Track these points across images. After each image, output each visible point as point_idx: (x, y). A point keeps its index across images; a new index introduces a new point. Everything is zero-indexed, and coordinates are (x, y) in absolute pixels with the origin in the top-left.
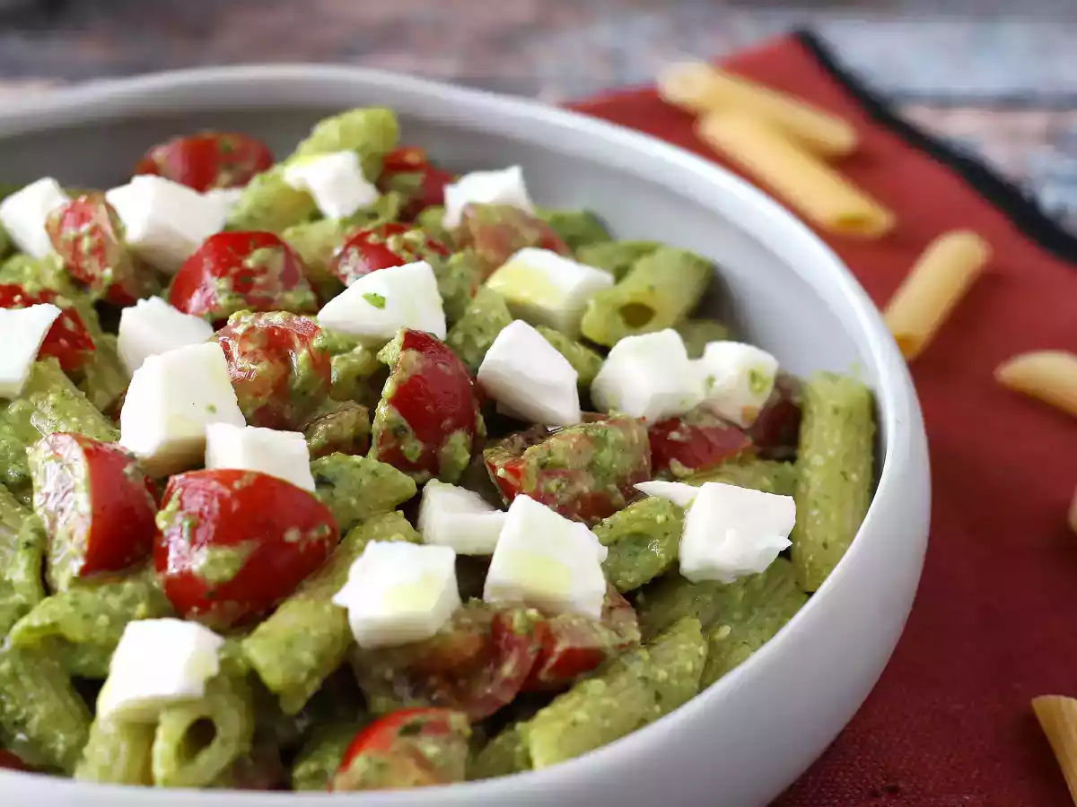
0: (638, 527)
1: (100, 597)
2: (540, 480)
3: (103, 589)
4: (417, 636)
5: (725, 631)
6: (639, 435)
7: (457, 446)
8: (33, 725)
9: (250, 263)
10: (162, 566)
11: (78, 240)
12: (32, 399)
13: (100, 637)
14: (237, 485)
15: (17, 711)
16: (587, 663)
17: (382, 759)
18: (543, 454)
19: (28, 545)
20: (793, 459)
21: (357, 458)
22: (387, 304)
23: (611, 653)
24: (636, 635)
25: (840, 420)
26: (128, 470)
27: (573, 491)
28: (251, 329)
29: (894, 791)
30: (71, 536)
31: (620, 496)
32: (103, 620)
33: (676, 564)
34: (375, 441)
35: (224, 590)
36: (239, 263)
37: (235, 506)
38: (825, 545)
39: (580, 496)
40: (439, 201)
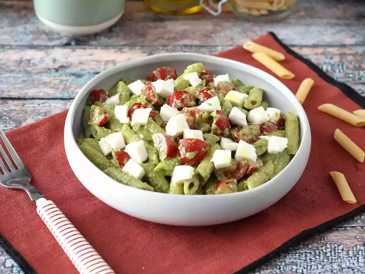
0: (260, 145)
1: (170, 162)
2: (243, 137)
3: (170, 161)
4: (226, 166)
5: (276, 162)
6: (258, 127)
7: (227, 131)
8: (159, 185)
9: (183, 97)
10: (180, 156)
11: (149, 93)
12: (149, 125)
13: (171, 169)
14: (193, 141)
15: (156, 183)
16: (255, 170)
17: (223, 188)
18: (243, 132)
19: (155, 153)
20: (284, 129)
21: (210, 134)
22: (212, 105)
23: (259, 168)
24: (262, 164)
25: (293, 122)
26: (172, 139)
27: (248, 138)
28: (188, 111)
29: (307, 190)
30: (163, 151)
31: (256, 139)
32: (171, 166)
33: (267, 151)
34: (212, 131)
35: (192, 160)
36: (181, 97)
37: (193, 145)
38: (292, 146)
39: (249, 139)
40: (213, 81)
